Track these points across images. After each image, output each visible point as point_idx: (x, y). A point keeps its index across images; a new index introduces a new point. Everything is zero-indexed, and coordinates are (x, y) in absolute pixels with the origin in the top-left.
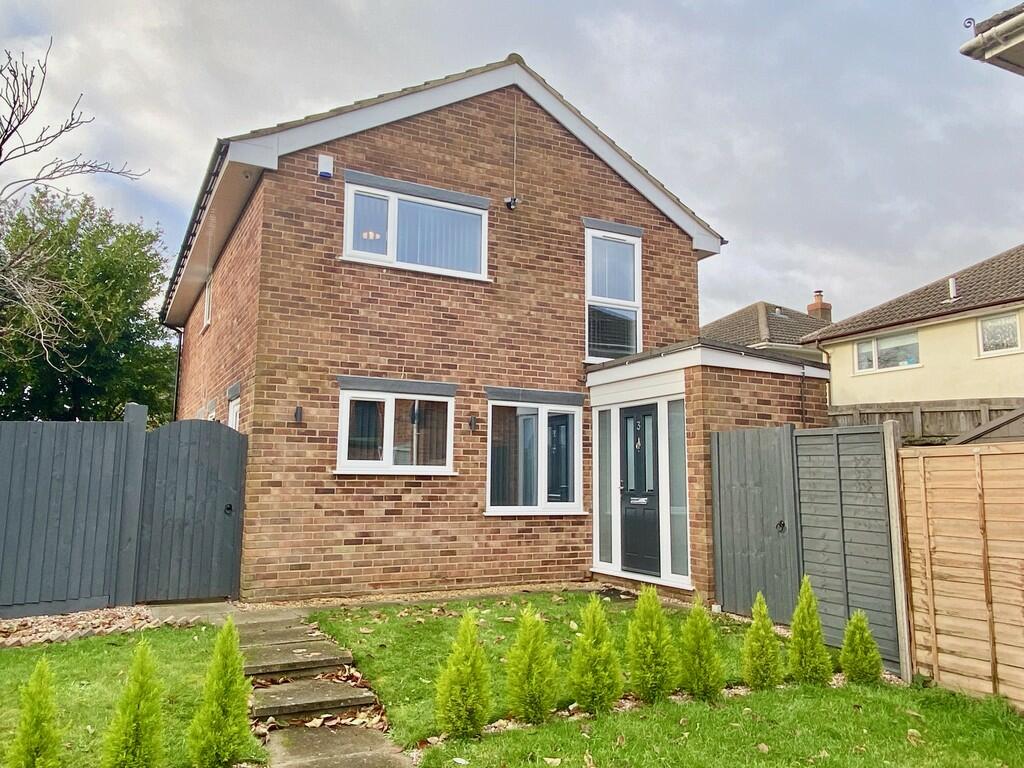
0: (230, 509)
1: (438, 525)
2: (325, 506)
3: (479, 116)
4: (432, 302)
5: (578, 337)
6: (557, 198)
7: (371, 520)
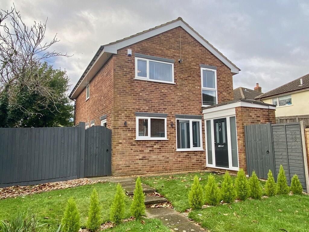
0: (108, 150)
1: (164, 154)
2: (133, 149)
3: (170, 36)
4: (160, 90)
5: (200, 99)
6: (192, 59)
7: (146, 153)
